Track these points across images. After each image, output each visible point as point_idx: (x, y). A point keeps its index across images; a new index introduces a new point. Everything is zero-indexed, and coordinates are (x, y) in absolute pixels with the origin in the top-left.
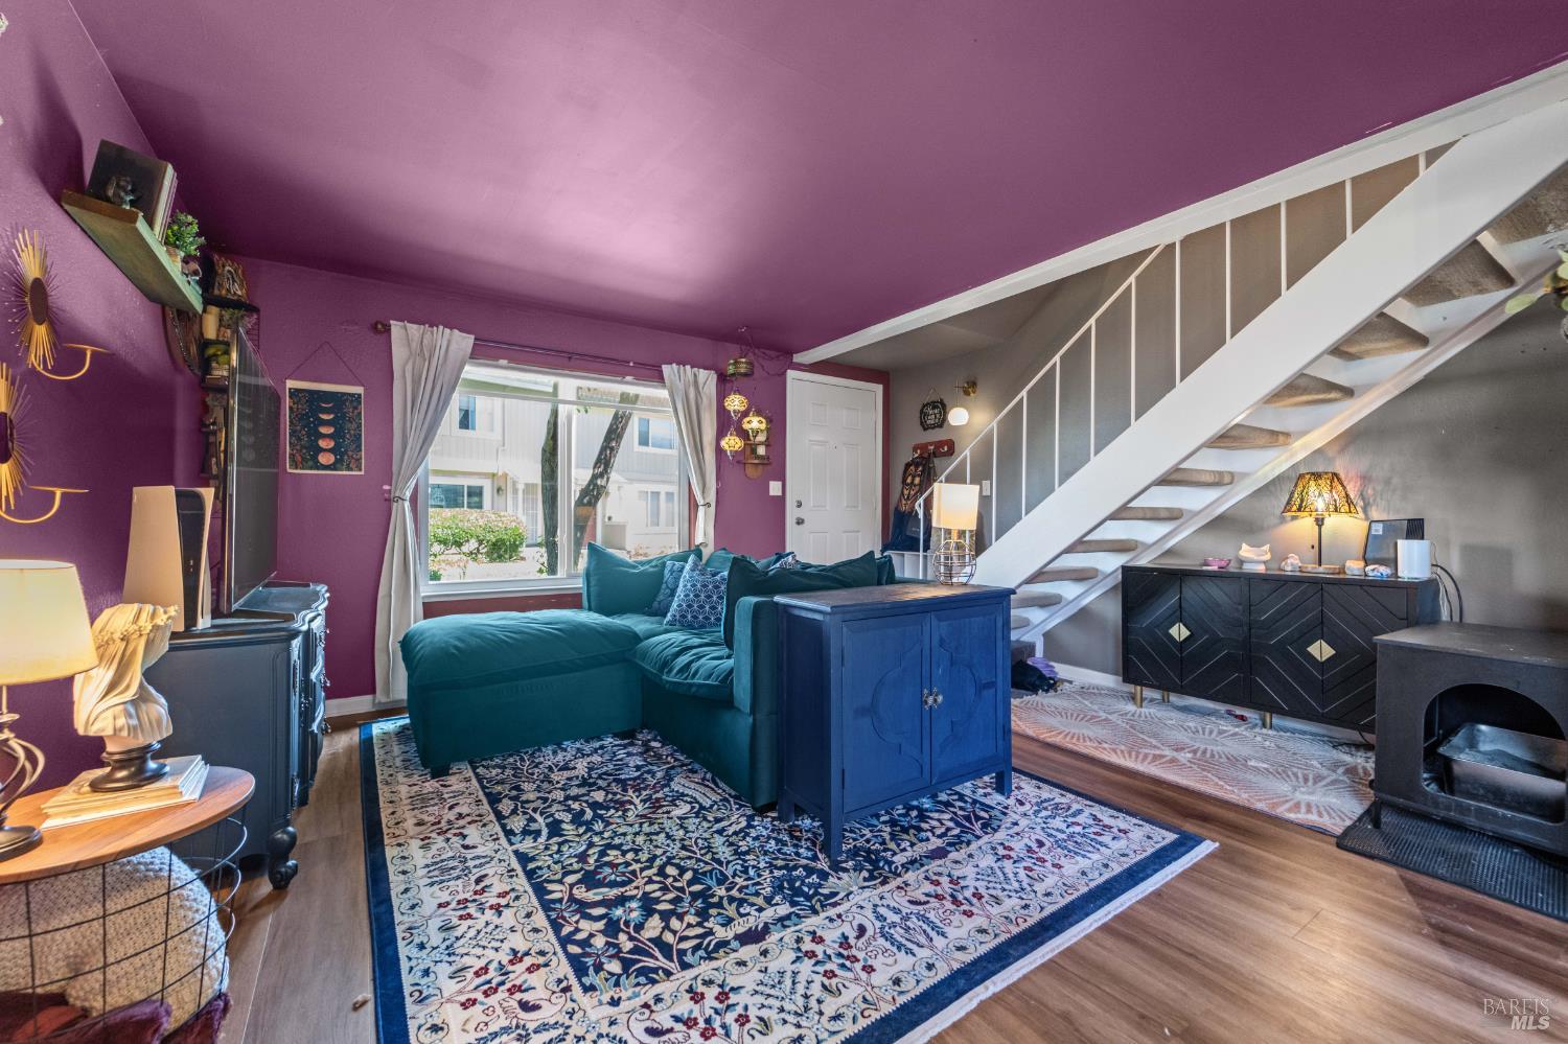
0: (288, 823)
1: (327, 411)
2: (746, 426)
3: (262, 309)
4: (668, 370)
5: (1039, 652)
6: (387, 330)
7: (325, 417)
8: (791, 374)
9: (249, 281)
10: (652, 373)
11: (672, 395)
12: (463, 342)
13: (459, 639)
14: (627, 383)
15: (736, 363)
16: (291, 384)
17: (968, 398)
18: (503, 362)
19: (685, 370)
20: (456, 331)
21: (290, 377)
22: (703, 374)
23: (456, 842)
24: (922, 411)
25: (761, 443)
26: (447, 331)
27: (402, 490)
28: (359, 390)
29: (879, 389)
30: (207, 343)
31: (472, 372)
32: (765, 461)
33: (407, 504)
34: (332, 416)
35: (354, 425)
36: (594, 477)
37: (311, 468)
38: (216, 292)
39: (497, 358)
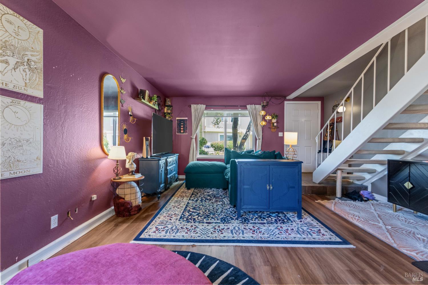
0: (159, 189)
1: (182, 123)
2: (266, 119)
3: (173, 106)
4: (248, 106)
5: (370, 190)
6: (191, 107)
7: (182, 124)
8: (286, 102)
9: (171, 102)
10: (244, 107)
11: (249, 112)
12: (204, 106)
13: (193, 165)
14: (239, 111)
15: (263, 103)
16: (177, 118)
17: (347, 102)
18: (212, 110)
19: (253, 106)
20: (202, 105)
21: (176, 117)
22: (257, 106)
23: (182, 198)
24: (333, 108)
25: (275, 123)
26: (201, 105)
27: (193, 136)
28: (187, 118)
29: (319, 103)
30: (165, 113)
31: (205, 112)
32: (277, 127)
33: (194, 140)
34: (183, 124)
35: (186, 125)
36: (247, 132)
37: (180, 133)
38: (166, 104)
39: (211, 109)
